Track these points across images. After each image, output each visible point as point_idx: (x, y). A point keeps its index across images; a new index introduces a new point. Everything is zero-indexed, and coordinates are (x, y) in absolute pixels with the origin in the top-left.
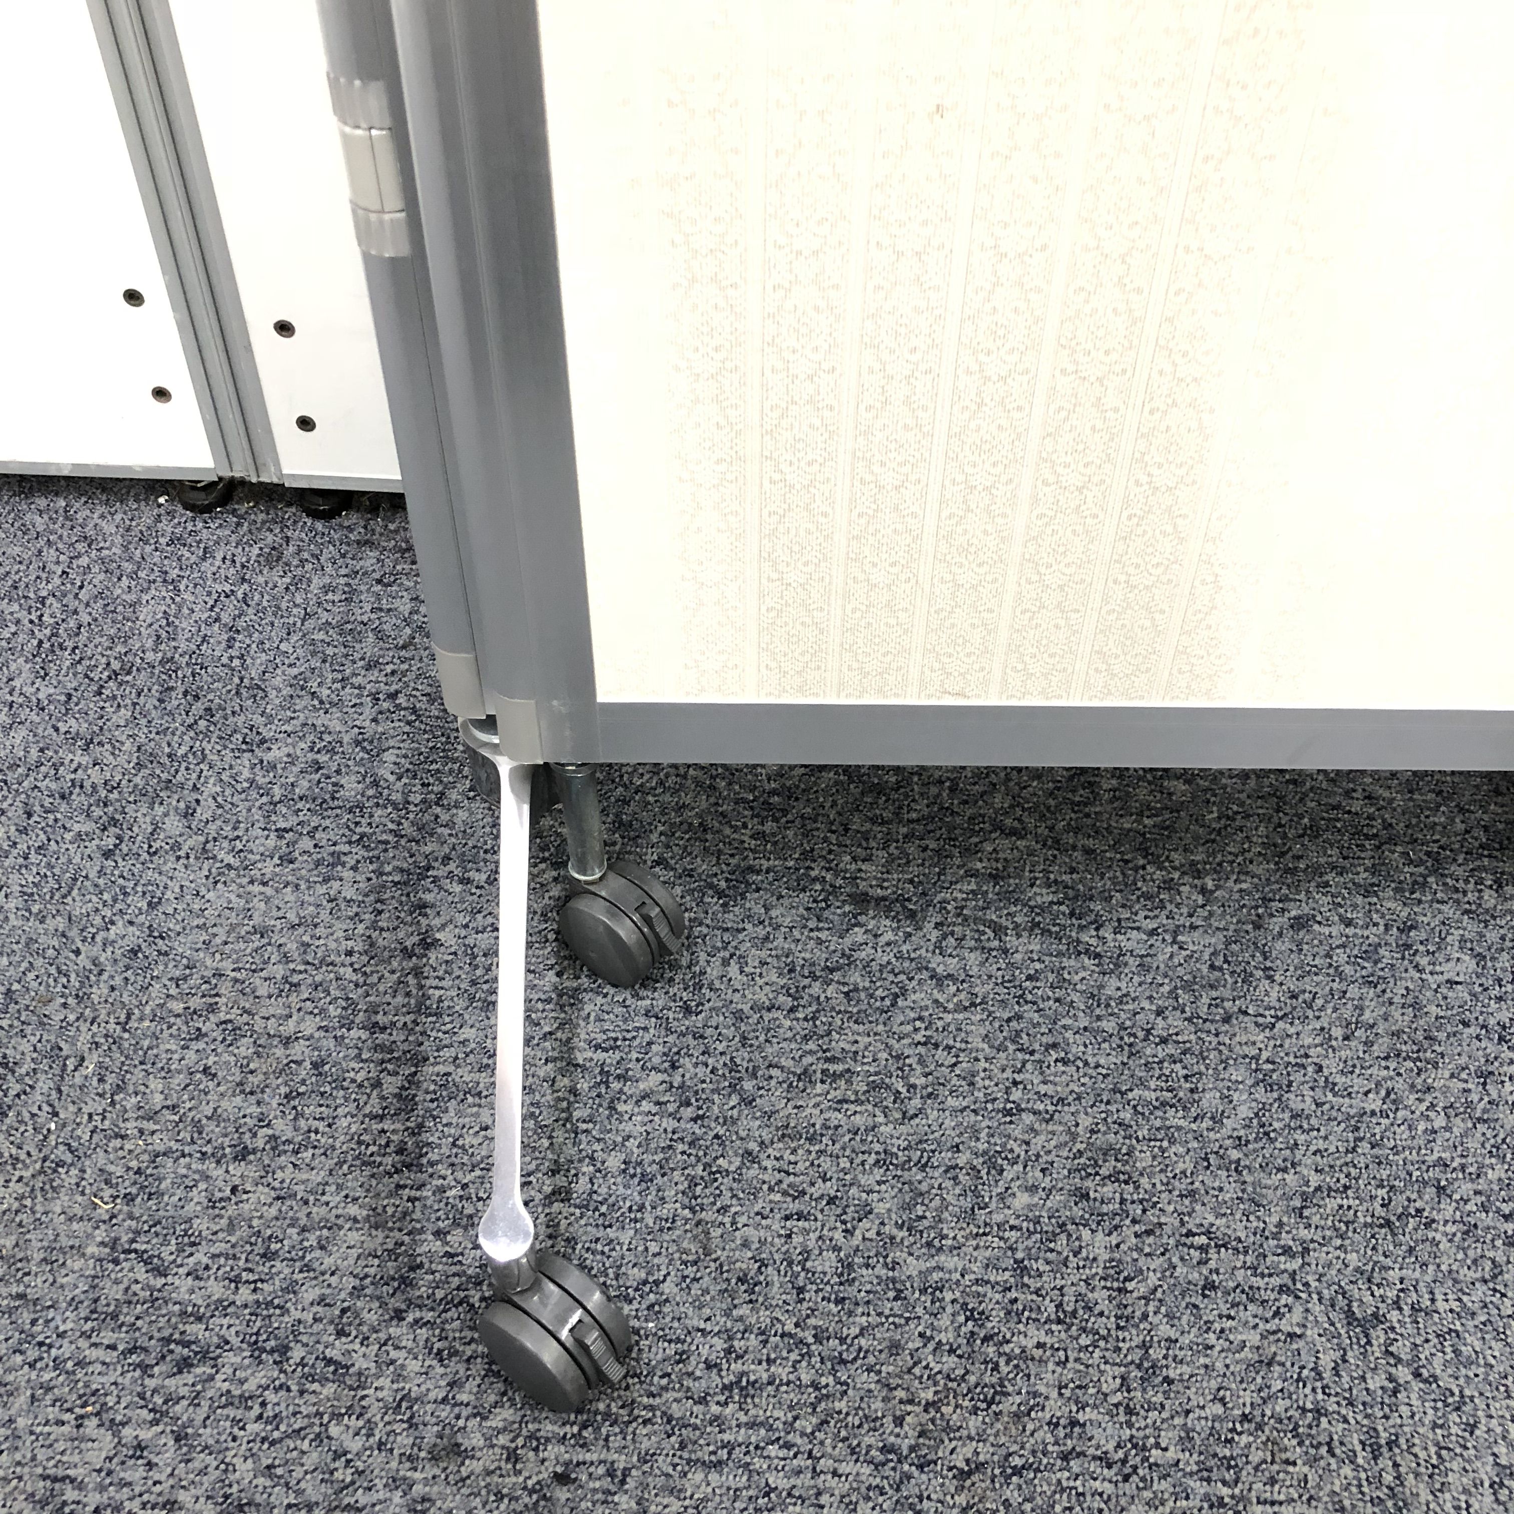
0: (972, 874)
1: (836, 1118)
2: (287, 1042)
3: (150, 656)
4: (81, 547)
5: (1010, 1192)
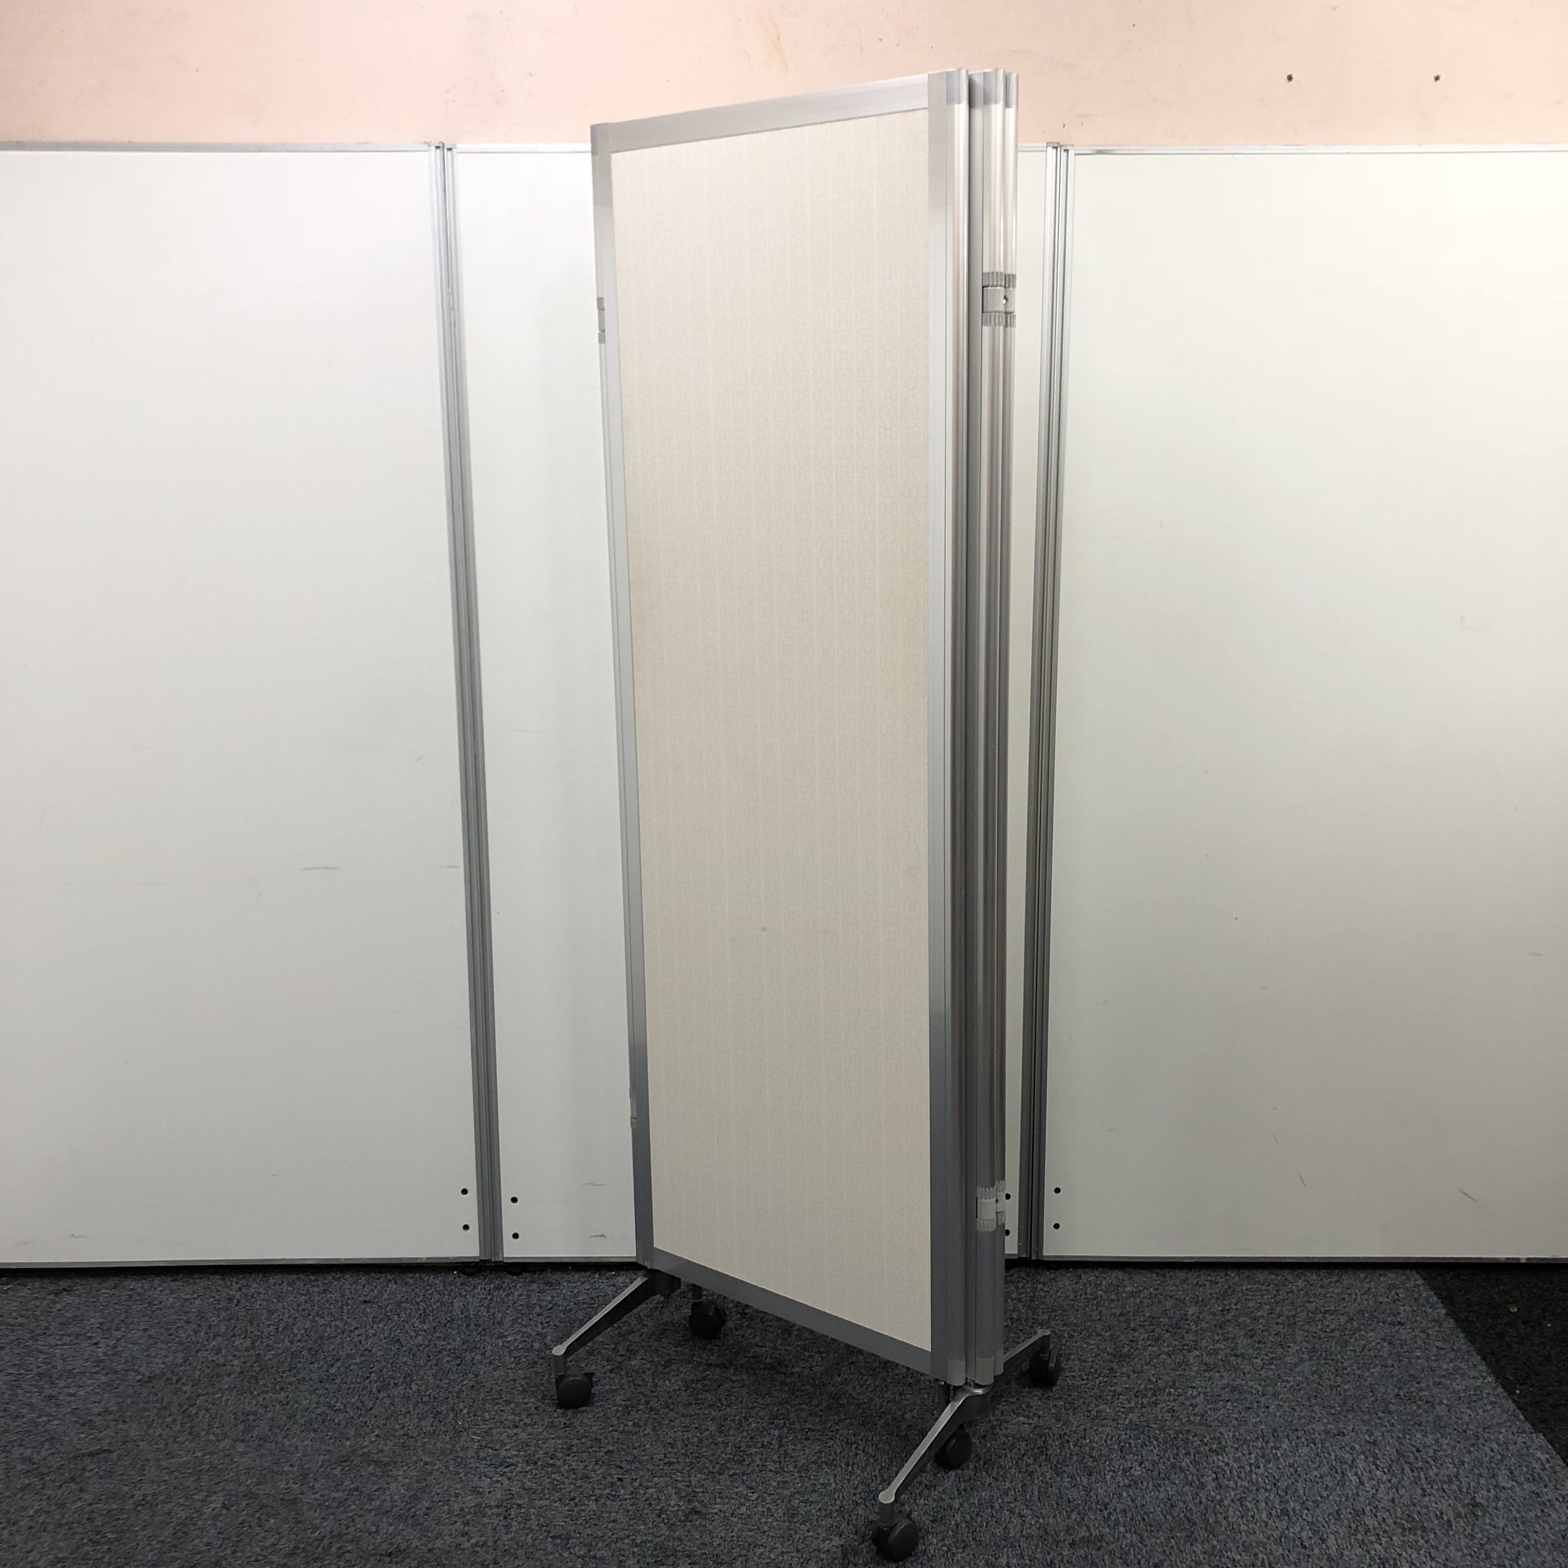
0: (746, 1357)
1: (699, 1412)
2: (526, 1403)
3: (461, 1316)
4: (428, 1288)
5: (750, 1423)
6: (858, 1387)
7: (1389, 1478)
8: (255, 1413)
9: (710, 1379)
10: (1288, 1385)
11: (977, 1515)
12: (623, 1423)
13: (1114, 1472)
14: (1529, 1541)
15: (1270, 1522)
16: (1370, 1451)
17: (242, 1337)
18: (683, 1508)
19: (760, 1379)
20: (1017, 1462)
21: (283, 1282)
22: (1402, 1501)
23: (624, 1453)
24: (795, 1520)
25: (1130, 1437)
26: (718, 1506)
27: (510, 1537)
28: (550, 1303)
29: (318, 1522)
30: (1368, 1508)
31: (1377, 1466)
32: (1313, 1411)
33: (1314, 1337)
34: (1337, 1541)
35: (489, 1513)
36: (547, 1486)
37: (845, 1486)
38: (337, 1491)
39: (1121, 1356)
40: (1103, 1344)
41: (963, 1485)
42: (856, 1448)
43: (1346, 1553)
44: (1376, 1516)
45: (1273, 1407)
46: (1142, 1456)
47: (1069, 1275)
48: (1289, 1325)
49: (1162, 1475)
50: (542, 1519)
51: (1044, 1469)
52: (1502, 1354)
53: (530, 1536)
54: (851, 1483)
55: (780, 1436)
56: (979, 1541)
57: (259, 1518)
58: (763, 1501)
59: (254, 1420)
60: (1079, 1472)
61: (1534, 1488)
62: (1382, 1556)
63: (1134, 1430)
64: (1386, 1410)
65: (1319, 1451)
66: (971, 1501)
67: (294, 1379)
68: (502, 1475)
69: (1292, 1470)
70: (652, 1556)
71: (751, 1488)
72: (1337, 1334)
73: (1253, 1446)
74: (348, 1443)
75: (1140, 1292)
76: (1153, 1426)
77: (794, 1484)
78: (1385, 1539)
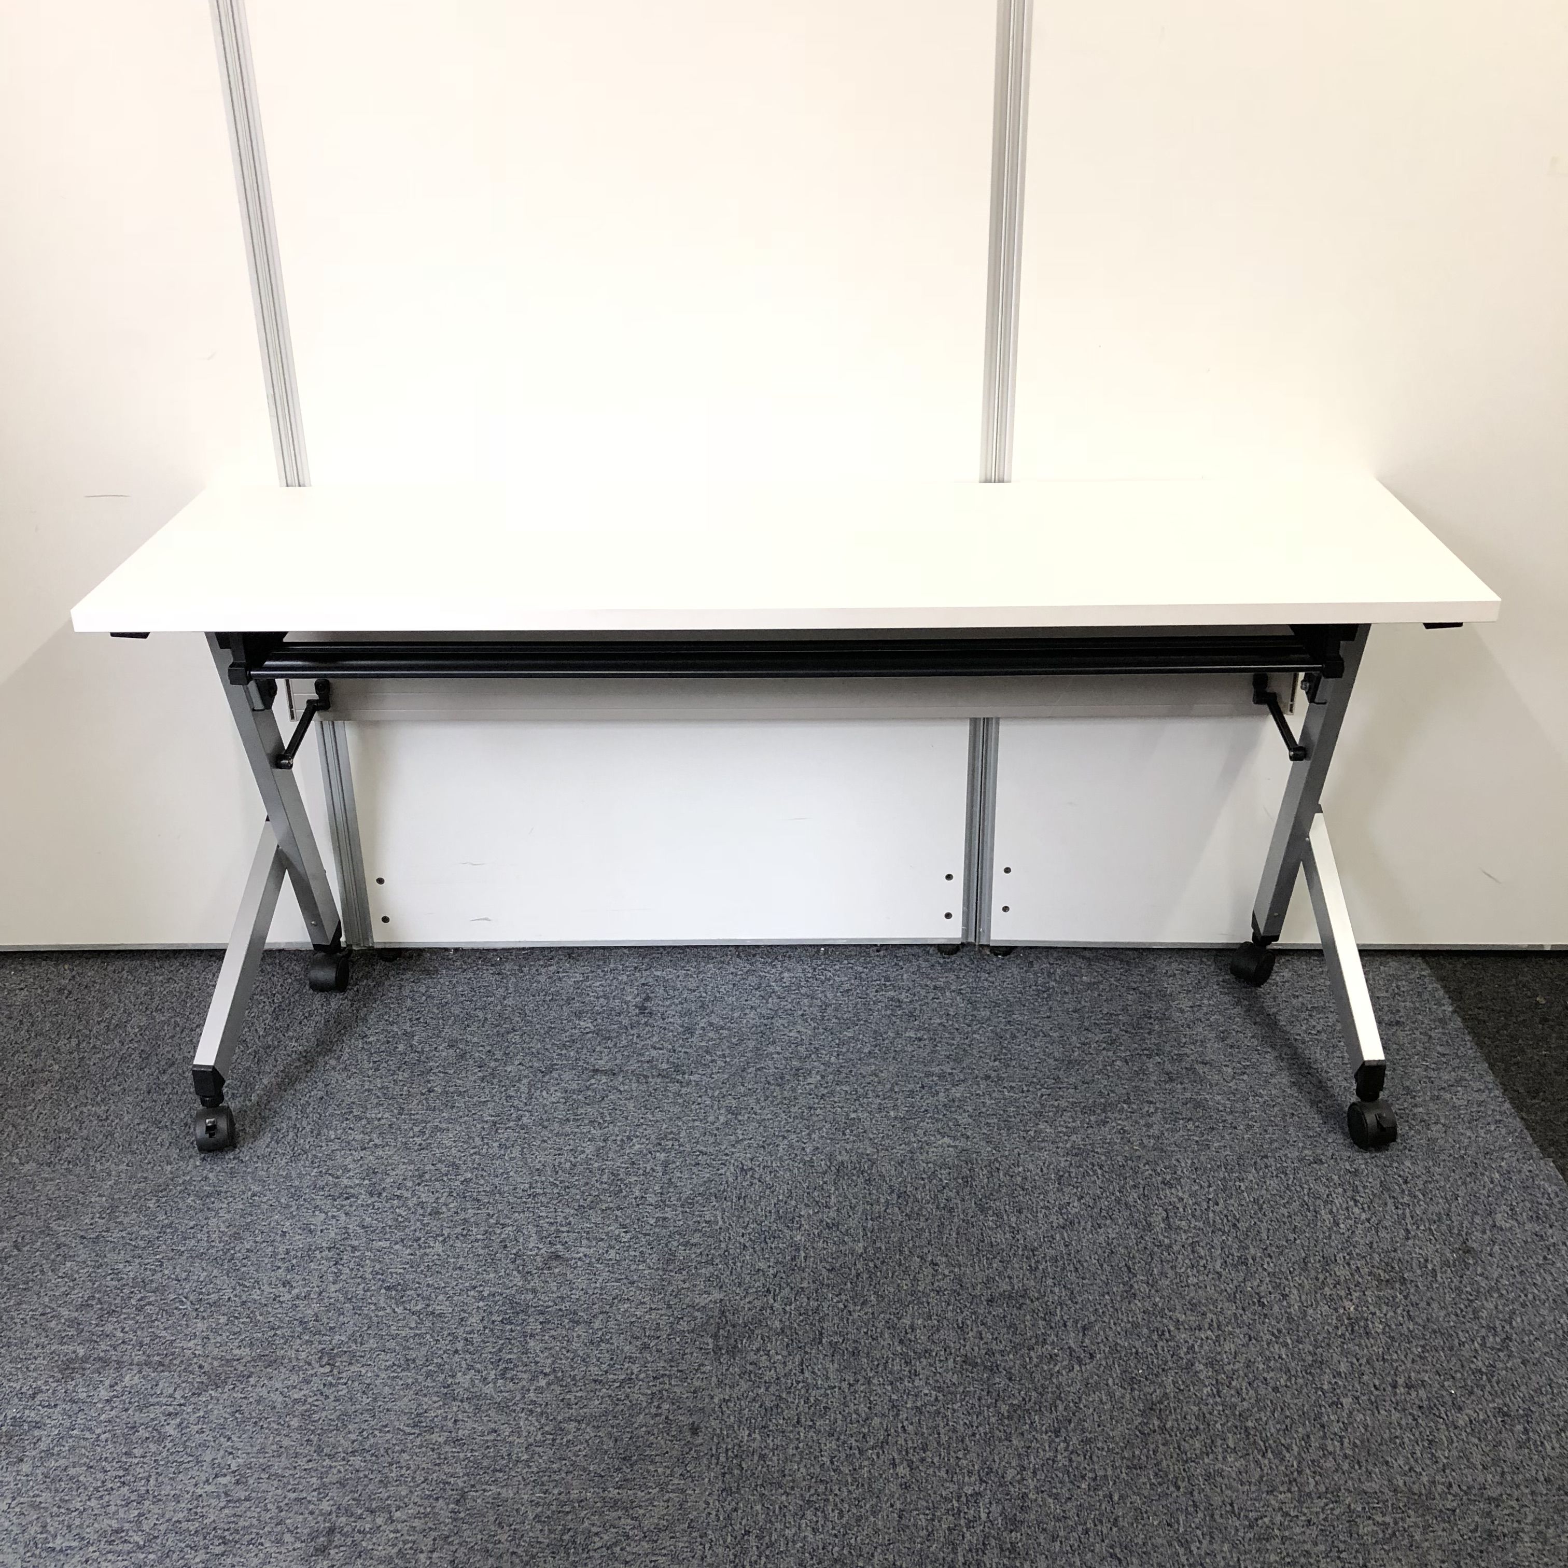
0: (638, 1062)
1: (576, 1130)
2: (380, 1119)
3: (320, 1011)
4: (287, 975)
5: (634, 1145)
6: (762, 1099)
7: (1368, 1216)
8: (68, 1131)
9: (594, 1091)
10: (1261, 1100)
11: (883, 1262)
12: (487, 1144)
13: (1047, 1208)
14: (1526, 1296)
15: (1224, 1273)
16: (1349, 1183)
17: (68, 1036)
18: (542, 1251)
19: (651, 1089)
20: (936, 1195)
21: (123, 969)
22: (1381, 1245)
23: (482, 1182)
24: (670, 1268)
25: (1071, 1164)
26: (583, 1249)
27: (337, 1287)
28: (424, 995)
29: (121, 1266)
30: (1341, 1255)
31: (1356, 1201)
32: (1286, 1133)
33: (1296, 1040)
34: (1300, 1297)
35: (319, 1256)
36: (389, 1223)
37: (734, 1224)
38: (147, 1229)
39: (1070, 1062)
40: (1050, 1047)
41: (870, 1224)
42: (752, 1176)
43: (1310, 1311)
44: (1349, 1264)
45: (1242, 1127)
46: (1082, 1189)
47: (1019, 962)
49: (1104, 1213)
50: (378, 1266)
51: (967, 1204)
52: (1514, 1060)
53: (363, 1285)
54: (741, 1220)
55: (666, 1161)
56: (882, 1296)
57: (53, 1261)
58: (636, 1243)
59: (66, 1140)
60: (1007, 1207)
61: (1537, 1229)
62: (1352, 1316)
63: (1076, 1155)
65: (1290, 1183)
66: (878, 1245)
67: (117, 1089)
68: (339, 1210)
69: (1256, 1207)
70: (499, 1312)
71: (624, 1226)
72: (1324, 1036)
73: (1213, 1177)
74: (169, 1168)
75: (1101, 982)
76: (1099, 1150)
77: (675, 1221)
78: (1357, 1294)
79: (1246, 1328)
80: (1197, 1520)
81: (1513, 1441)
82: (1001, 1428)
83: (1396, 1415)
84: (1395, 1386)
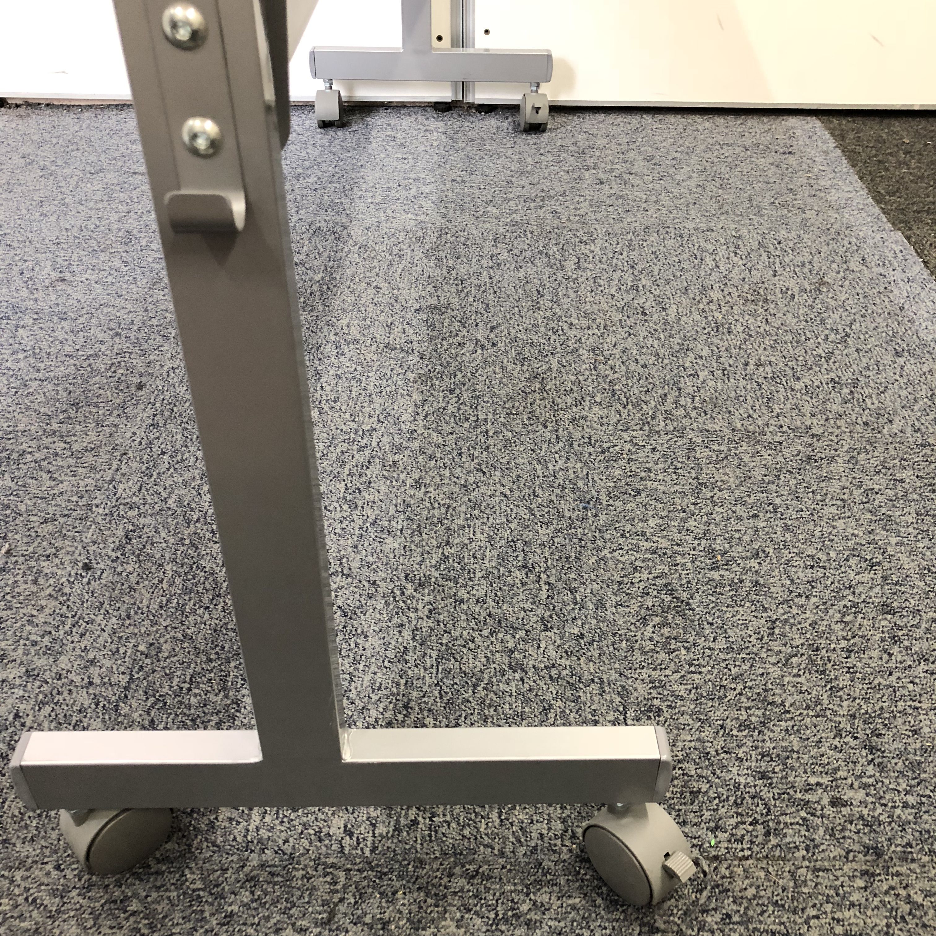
7: (745, 263)
10: (671, 195)
12: (31, 213)
13: (481, 256)
14: (866, 311)
15: (617, 295)
16: (733, 243)
18: (52, 277)
20: (391, 247)
22: (752, 280)
25: (508, 231)
26: (86, 276)
30: (717, 285)
31: (736, 254)
32: (688, 214)
33: (707, 161)
34: (677, 310)
39: (523, 173)
40: (509, 164)
41: (331, 264)
43: (684, 318)
44: (723, 291)
45: (652, 210)
46: (513, 245)
47: (496, 116)
48: (687, 153)
49: (527, 259)
51: (416, 253)
52: (879, 175)
58: (132, 272)
60: (448, 255)
61: (882, 271)
62: (719, 321)
63: (513, 225)
64: (759, 213)
65: (684, 242)
66: (334, 276)
69: (653, 256)
71: (126, 262)
72: (730, 160)
73: (622, 239)
76: (532, 223)
78: (726, 308)
79: (627, 329)
80: (557, 448)
81: (840, 399)
82: (405, 388)
83: (742, 383)
84: (747, 364)
